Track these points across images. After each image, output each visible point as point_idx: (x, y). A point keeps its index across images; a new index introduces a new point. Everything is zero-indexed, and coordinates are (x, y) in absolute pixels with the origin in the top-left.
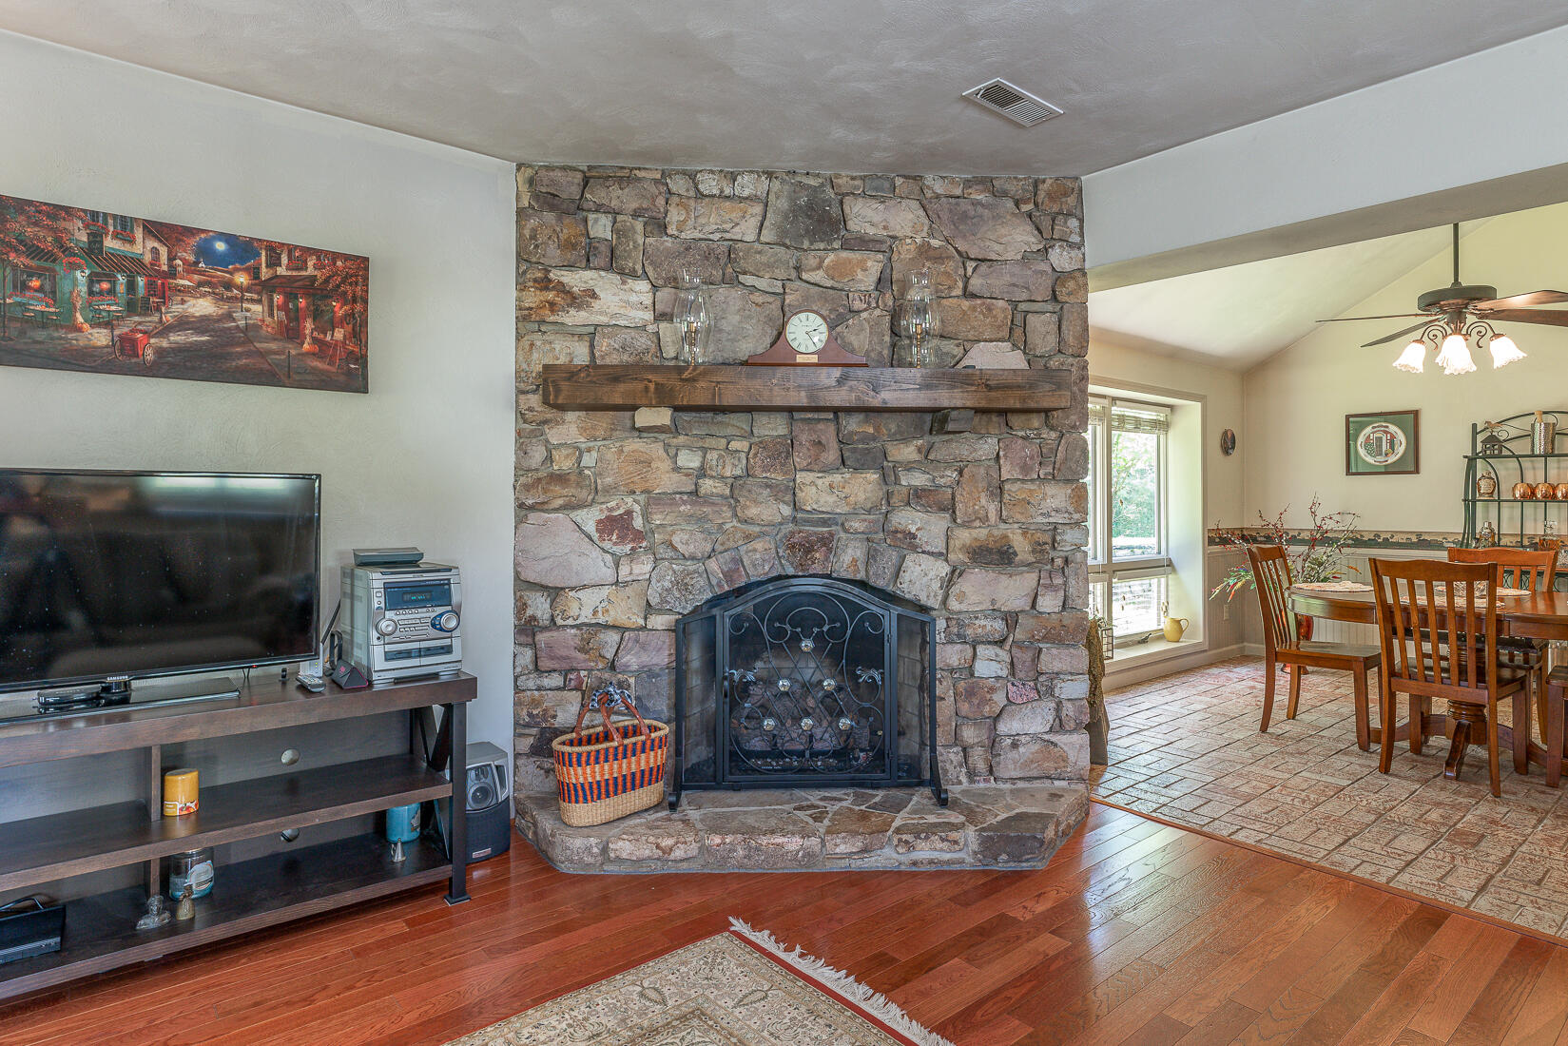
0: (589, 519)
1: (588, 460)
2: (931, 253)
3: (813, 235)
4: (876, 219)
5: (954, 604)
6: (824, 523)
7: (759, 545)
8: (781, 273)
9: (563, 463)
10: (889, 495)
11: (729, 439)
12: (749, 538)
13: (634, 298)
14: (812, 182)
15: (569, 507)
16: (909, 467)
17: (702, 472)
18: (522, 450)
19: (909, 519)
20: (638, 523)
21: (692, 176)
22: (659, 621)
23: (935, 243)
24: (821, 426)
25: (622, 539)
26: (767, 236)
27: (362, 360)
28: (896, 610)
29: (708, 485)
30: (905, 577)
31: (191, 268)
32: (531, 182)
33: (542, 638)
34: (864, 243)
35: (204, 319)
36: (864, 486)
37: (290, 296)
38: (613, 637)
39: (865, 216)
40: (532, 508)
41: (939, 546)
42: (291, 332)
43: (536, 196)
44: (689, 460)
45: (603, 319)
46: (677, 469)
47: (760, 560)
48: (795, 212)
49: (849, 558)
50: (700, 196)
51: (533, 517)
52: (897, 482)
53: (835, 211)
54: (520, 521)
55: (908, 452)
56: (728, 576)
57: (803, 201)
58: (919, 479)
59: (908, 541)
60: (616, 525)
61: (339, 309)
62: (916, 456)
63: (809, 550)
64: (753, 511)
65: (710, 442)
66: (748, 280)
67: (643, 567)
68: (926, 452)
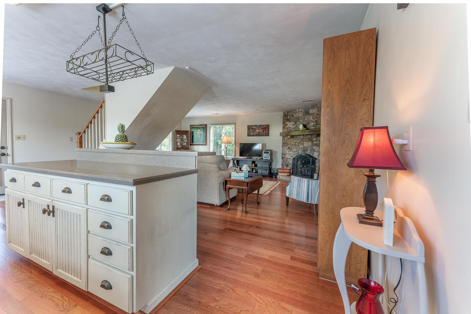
0: (287, 147)
1: (287, 141)
2: (318, 114)
3: (306, 114)
4: (312, 111)
5: (319, 158)
6: (306, 148)
7: (300, 150)
8: (303, 119)
9: (285, 142)
10: (312, 145)
11: (298, 138)
12: (299, 150)
13: (291, 124)
14: (306, 108)
15: (286, 146)
16: (315, 141)
17: (296, 142)
18: (283, 141)
19: (314, 147)
20: (291, 148)
21: (296, 110)
22: (292, 158)
23: (318, 113)
24: (306, 137)
25: (289, 149)
26: (302, 115)
27: (269, 133)
28: (312, 158)
29: (296, 144)
30: (314, 154)
31: (257, 128)
32: (284, 114)
33: (283, 159)
34: (311, 114)
35: (258, 132)
36: (310, 143)
37: (263, 129)
38: (288, 159)
39: (311, 111)
40: (283, 146)
41: (317, 151)
42: (263, 132)
43: (284, 115)
44: (295, 141)
45: (288, 127)
46: (294, 142)
47: (300, 152)
48: (304, 112)
49: (308, 152)
50: (296, 112)
51: (283, 147)
52: (313, 143)
53: (308, 111)
54: (282, 147)
55: (314, 139)
56: (298, 153)
57: (305, 110)
58: (315, 143)
59: (314, 150)
60: (289, 148)
61: (267, 129)
62: (315, 140)
63: (305, 151)
64: (300, 146)
65: (296, 139)
66: (300, 121)
67: (291, 152)
68: (316, 139)
